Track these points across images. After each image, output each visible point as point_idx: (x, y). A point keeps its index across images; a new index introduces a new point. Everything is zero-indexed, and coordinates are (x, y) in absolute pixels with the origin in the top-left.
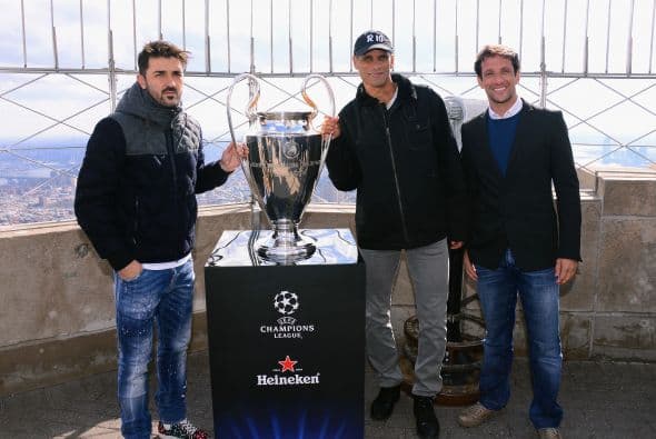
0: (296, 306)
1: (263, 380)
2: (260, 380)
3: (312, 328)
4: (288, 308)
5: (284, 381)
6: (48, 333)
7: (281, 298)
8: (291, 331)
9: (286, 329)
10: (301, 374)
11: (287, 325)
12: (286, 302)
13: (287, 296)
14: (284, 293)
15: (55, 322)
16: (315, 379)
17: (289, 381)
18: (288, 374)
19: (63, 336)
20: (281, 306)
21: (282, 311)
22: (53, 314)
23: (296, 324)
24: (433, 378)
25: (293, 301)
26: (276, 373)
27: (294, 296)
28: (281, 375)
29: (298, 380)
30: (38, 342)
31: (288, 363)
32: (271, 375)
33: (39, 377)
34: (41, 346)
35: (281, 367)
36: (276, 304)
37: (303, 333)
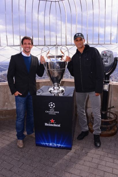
0: (54, 106)
1: (46, 124)
2: (45, 124)
3: (58, 112)
4: (52, 107)
5: (51, 125)
6: (5, 108)
7: (50, 104)
8: (53, 113)
9: (52, 112)
10: (55, 124)
11: (52, 111)
12: (52, 105)
13: (52, 104)
14: (51, 103)
15: (7, 106)
16: (59, 126)
17: (53, 125)
18: (52, 123)
19: (9, 109)
20: (51, 106)
21: (51, 107)
22: (6, 104)
23: (54, 111)
24: (98, 130)
25: (53, 105)
26: (49, 123)
27: (54, 104)
28: (51, 123)
29: (55, 125)
30: (3, 110)
31: (52, 121)
32: (48, 123)
33: (4, 118)
34: (4, 111)
35: (51, 122)
36: (49, 106)
37: (56, 113)
